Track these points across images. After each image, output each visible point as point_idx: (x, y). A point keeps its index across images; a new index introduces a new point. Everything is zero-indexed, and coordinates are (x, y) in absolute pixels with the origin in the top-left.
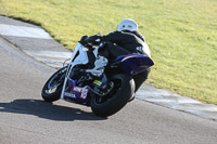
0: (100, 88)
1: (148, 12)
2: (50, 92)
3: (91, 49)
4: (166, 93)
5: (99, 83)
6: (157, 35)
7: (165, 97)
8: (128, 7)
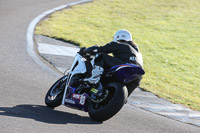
0: (96, 96)
1: (184, 35)
2: (52, 98)
3: (89, 59)
4: (179, 108)
5: (95, 91)
6: (187, 56)
7: (177, 111)
8: (166, 30)
